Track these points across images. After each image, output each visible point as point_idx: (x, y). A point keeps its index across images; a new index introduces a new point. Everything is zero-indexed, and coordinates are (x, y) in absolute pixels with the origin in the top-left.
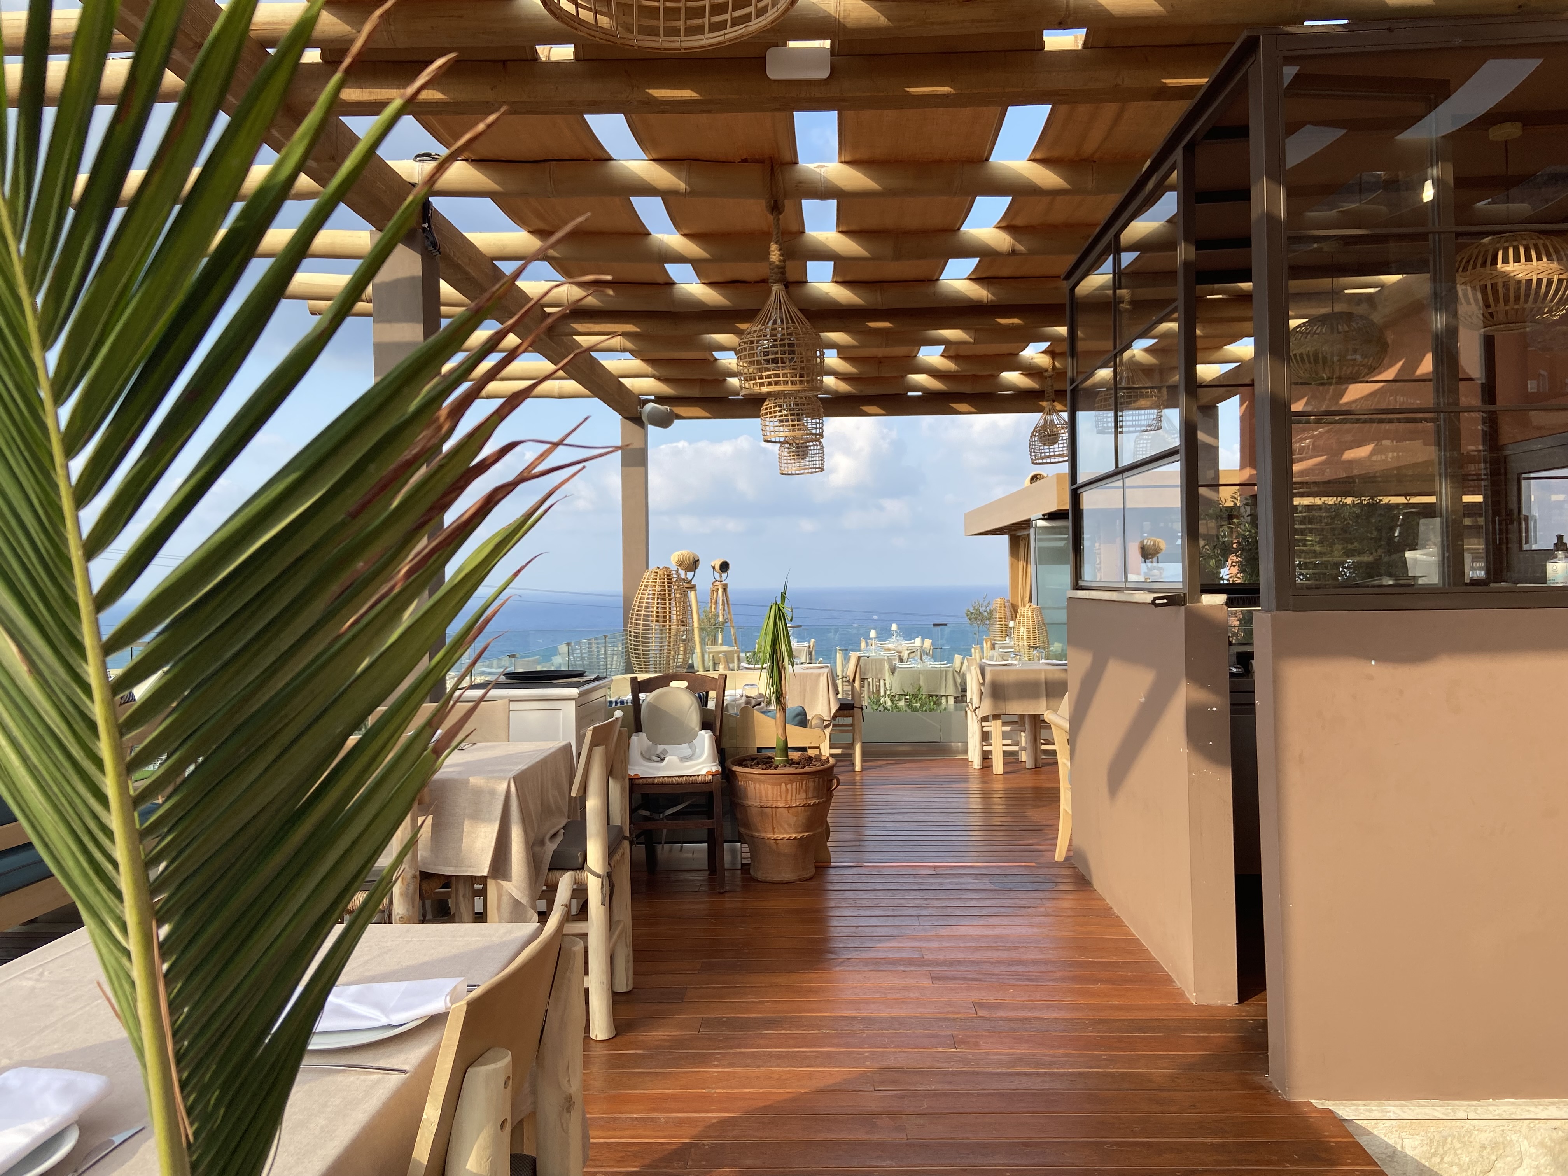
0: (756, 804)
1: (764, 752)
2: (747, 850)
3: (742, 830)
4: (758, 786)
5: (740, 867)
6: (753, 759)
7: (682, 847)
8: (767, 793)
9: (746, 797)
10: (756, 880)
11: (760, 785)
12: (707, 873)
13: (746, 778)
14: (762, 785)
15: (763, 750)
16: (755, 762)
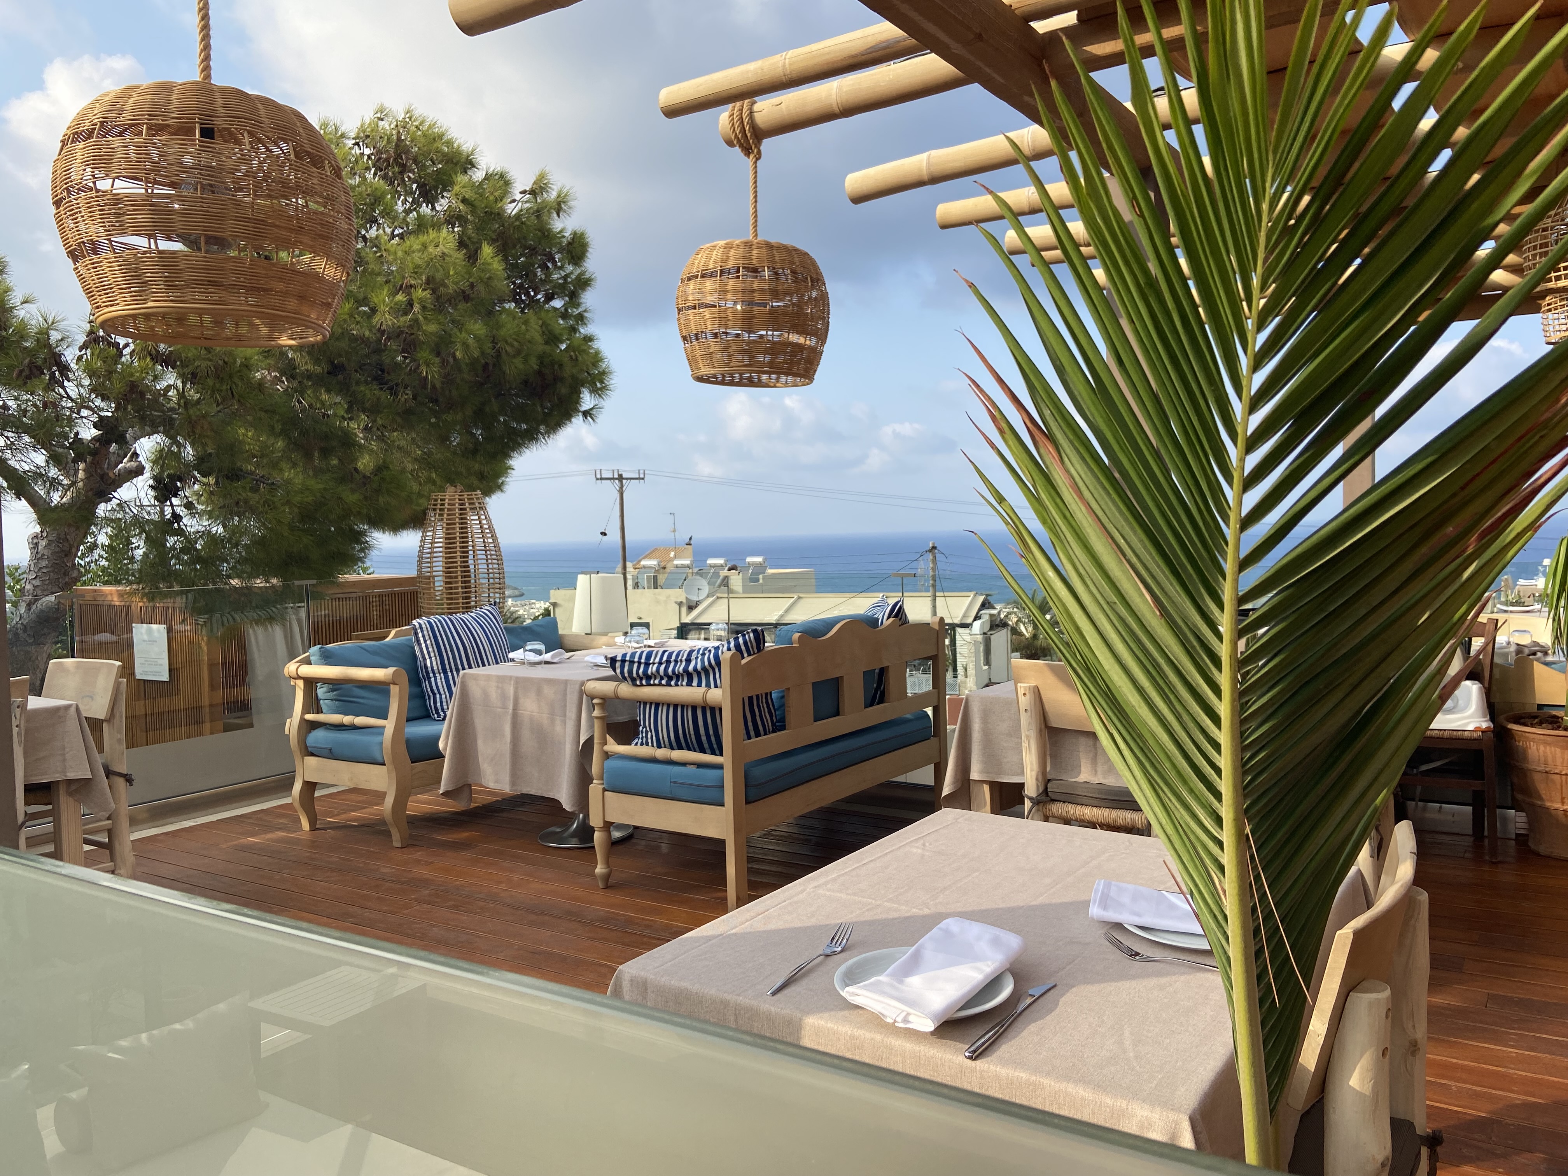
0: (1539, 769)
1: (1546, 710)
2: (1524, 819)
3: (1520, 797)
4: (1542, 748)
5: (1514, 837)
6: (1535, 717)
7: (1441, 807)
8: (1554, 758)
9: (1525, 758)
10: (1538, 854)
11: (1545, 748)
12: (1472, 839)
13: (1527, 738)
14: (1548, 748)
15: (1545, 708)
16: (1537, 720)
